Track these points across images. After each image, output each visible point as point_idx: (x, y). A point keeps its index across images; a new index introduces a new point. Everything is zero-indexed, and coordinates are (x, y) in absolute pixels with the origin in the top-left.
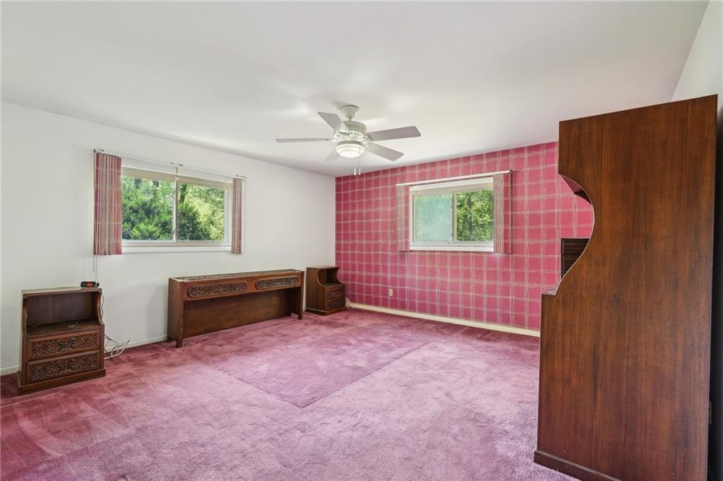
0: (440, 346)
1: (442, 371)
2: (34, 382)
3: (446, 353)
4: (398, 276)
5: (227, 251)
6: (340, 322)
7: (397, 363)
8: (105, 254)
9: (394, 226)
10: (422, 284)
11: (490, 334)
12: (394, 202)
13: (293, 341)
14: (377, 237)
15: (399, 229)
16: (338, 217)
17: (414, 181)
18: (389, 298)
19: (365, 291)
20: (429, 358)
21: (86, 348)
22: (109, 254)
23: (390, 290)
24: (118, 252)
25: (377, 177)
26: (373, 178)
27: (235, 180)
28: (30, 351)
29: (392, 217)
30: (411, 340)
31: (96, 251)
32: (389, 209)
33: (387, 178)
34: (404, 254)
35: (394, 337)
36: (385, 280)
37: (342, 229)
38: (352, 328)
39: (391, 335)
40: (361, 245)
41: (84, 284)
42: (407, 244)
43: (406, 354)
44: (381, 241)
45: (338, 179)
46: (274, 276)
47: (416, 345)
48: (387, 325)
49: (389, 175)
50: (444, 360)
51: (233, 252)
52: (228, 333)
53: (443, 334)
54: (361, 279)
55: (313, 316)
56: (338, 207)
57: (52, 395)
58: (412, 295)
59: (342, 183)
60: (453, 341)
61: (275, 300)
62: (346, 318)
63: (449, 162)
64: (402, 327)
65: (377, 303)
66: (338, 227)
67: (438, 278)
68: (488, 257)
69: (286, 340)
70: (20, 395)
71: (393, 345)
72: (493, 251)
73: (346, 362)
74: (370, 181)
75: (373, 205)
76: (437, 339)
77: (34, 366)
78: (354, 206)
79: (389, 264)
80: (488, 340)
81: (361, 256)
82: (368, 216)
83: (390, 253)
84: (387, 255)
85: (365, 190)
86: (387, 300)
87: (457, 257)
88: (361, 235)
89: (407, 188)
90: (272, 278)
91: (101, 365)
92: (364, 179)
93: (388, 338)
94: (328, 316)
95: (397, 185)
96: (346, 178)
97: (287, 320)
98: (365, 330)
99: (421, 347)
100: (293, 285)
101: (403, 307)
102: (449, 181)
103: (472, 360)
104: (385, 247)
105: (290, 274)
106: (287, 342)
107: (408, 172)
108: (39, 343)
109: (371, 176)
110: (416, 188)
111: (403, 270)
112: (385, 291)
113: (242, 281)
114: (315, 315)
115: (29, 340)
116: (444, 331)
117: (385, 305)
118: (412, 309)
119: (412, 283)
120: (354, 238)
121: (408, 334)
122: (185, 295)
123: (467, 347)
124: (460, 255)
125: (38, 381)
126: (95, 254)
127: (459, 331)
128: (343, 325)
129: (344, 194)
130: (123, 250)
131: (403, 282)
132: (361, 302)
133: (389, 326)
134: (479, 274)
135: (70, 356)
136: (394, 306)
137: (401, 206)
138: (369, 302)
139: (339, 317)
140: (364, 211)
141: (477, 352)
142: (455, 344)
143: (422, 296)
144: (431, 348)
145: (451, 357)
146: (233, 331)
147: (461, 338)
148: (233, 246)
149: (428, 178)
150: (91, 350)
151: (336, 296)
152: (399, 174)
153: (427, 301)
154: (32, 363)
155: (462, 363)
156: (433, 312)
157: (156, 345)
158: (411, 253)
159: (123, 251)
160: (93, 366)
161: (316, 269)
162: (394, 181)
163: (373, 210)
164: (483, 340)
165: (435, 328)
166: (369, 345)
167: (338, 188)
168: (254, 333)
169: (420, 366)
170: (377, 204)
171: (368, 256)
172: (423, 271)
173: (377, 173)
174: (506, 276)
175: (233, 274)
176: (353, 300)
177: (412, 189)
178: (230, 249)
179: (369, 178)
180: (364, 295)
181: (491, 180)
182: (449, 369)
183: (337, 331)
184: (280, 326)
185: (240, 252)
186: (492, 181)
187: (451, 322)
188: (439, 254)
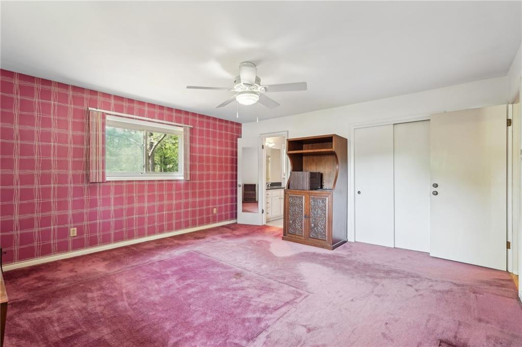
4: (87, 210)
15: (94, 158)
18: (70, 240)
23: (72, 229)
32: (70, 133)
34: (95, 186)
49: (71, 93)
72: (183, 179)
83: (70, 186)
85: (17, 96)
87: (153, 185)
89: (103, 116)
95: (90, 108)
107: (99, 98)
110: (114, 119)
124: (156, 183)
134: (170, 197)
137: (96, 132)
143: (119, 225)
158: (104, 184)
163: (38, 129)
172: (119, 201)
174: (187, 196)
177: (109, 118)
180: (17, 248)
187: (146, 241)
188: (137, 183)
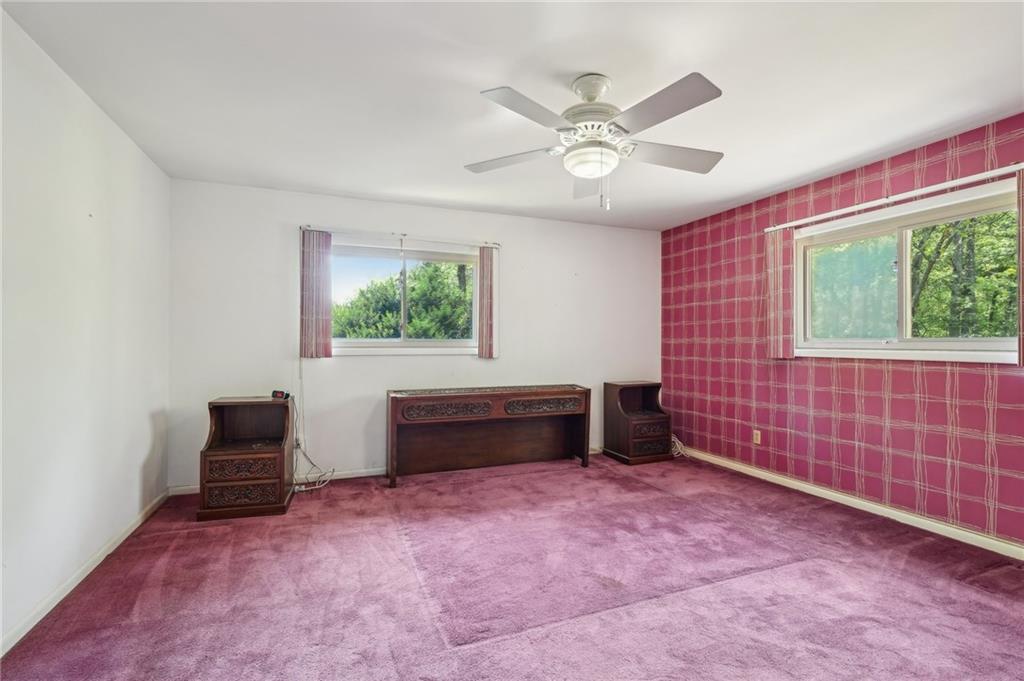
0: (834, 571)
1: (801, 645)
2: (212, 508)
3: (840, 597)
4: (773, 406)
5: (473, 355)
6: (648, 480)
7: (703, 592)
8: (312, 357)
9: (763, 310)
10: (823, 426)
11: (1004, 569)
12: (762, 264)
13: (544, 504)
14: (731, 332)
15: (772, 315)
16: (666, 300)
17: (806, 217)
18: (754, 448)
19: (709, 428)
20: (787, 597)
21: (265, 475)
22: (317, 356)
23: (755, 432)
24: (328, 354)
25: (731, 220)
26: (724, 223)
27: (482, 249)
28: (207, 471)
29: (759, 294)
30: (765, 544)
31: (304, 353)
32: (754, 278)
33: (750, 220)
34: (784, 365)
35: (731, 530)
36: (746, 413)
37: (672, 318)
38: (659, 495)
39: (728, 524)
40: (703, 347)
41: (275, 394)
42: (788, 344)
43: (737, 573)
44: (738, 340)
45: (666, 234)
46: (536, 394)
47: (771, 556)
48: (733, 499)
49: (754, 214)
50: (825, 616)
51: (481, 355)
52: (467, 474)
53: (857, 542)
54: (702, 408)
55: (609, 465)
56: (666, 282)
57: (221, 529)
58: (801, 445)
59: (672, 239)
60: (877, 567)
61: (547, 432)
62: (663, 475)
63: (887, 165)
64: (763, 509)
65: (730, 454)
66: (666, 316)
67: (860, 418)
68: (1002, 379)
69: (535, 499)
70: (198, 521)
71: (719, 548)
72: (1016, 362)
73: (599, 566)
74: (719, 229)
75: (724, 273)
76: (835, 551)
77: (210, 489)
78: (690, 277)
79: (754, 383)
80: (990, 587)
81: (703, 365)
82: (716, 293)
83: (754, 362)
84: (750, 365)
85: (709, 246)
86: (750, 449)
88: (703, 328)
89: (787, 235)
90: (533, 398)
91: (281, 498)
92: (708, 228)
93: (717, 529)
94: (633, 468)
95: (766, 230)
96: (678, 230)
97: (564, 466)
98: (681, 503)
99: (780, 564)
100: (570, 409)
101: (781, 467)
102: (888, 205)
103: (909, 635)
104: (746, 350)
105: (566, 393)
106: (534, 504)
107: (791, 202)
108: (217, 462)
109: (720, 220)
110: (808, 232)
111: (782, 397)
112: (747, 434)
113: (481, 401)
114: (613, 462)
115: (208, 459)
116: (864, 537)
117: (746, 458)
118: (801, 473)
119: (801, 422)
120: (691, 334)
121: (768, 525)
122: (399, 416)
123: (911, 590)
125: (216, 508)
126: (301, 356)
127: (904, 543)
128: (649, 487)
129: (676, 258)
130: (334, 351)
131: (781, 419)
132: (703, 447)
133: (735, 505)
134: (975, 418)
135: (247, 483)
136: (763, 462)
137: (774, 269)
138: (716, 450)
139: (652, 472)
140: (709, 284)
141: (936, 612)
142: (876, 577)
143: (823, 450)
144: (805, 575)
145: (848, 609)
146: (475, 473)
147: (901, 564)
148: (481, 347)
149: (834, 206)
150: (269, 478)
151: (651, 434)
152: (773, 208)
153: (834, 463)
154: (211, 485)
155: (873, 635)
156: (847, 486)
157: (368, 480)
158: (797, 362)
159: (333, 354)
160: (273, 499)
161: (616, 386)
162: (763, 222)
163: (724, 282)
164: (972, 583)
165: (842, 523)
166: (669, 537)
167: (665, 250)
168: (500, 481)
169: (754, 614)
170: (731, 269)
171: (716, 367)
172: (824, 401)
173: (731, 213)
175: (474, 389)
176: (689, 443)
177: (798, 235)
178: (476, 351)
179: (717, 225)
180: (709, 436)
181: (1012, 186)
182: (826, 642)
183: (629, 497)
184: (545, 473)
185: (490, 356)
186: (1014, 188)
187: (892, 517)
188: (863, 365)
